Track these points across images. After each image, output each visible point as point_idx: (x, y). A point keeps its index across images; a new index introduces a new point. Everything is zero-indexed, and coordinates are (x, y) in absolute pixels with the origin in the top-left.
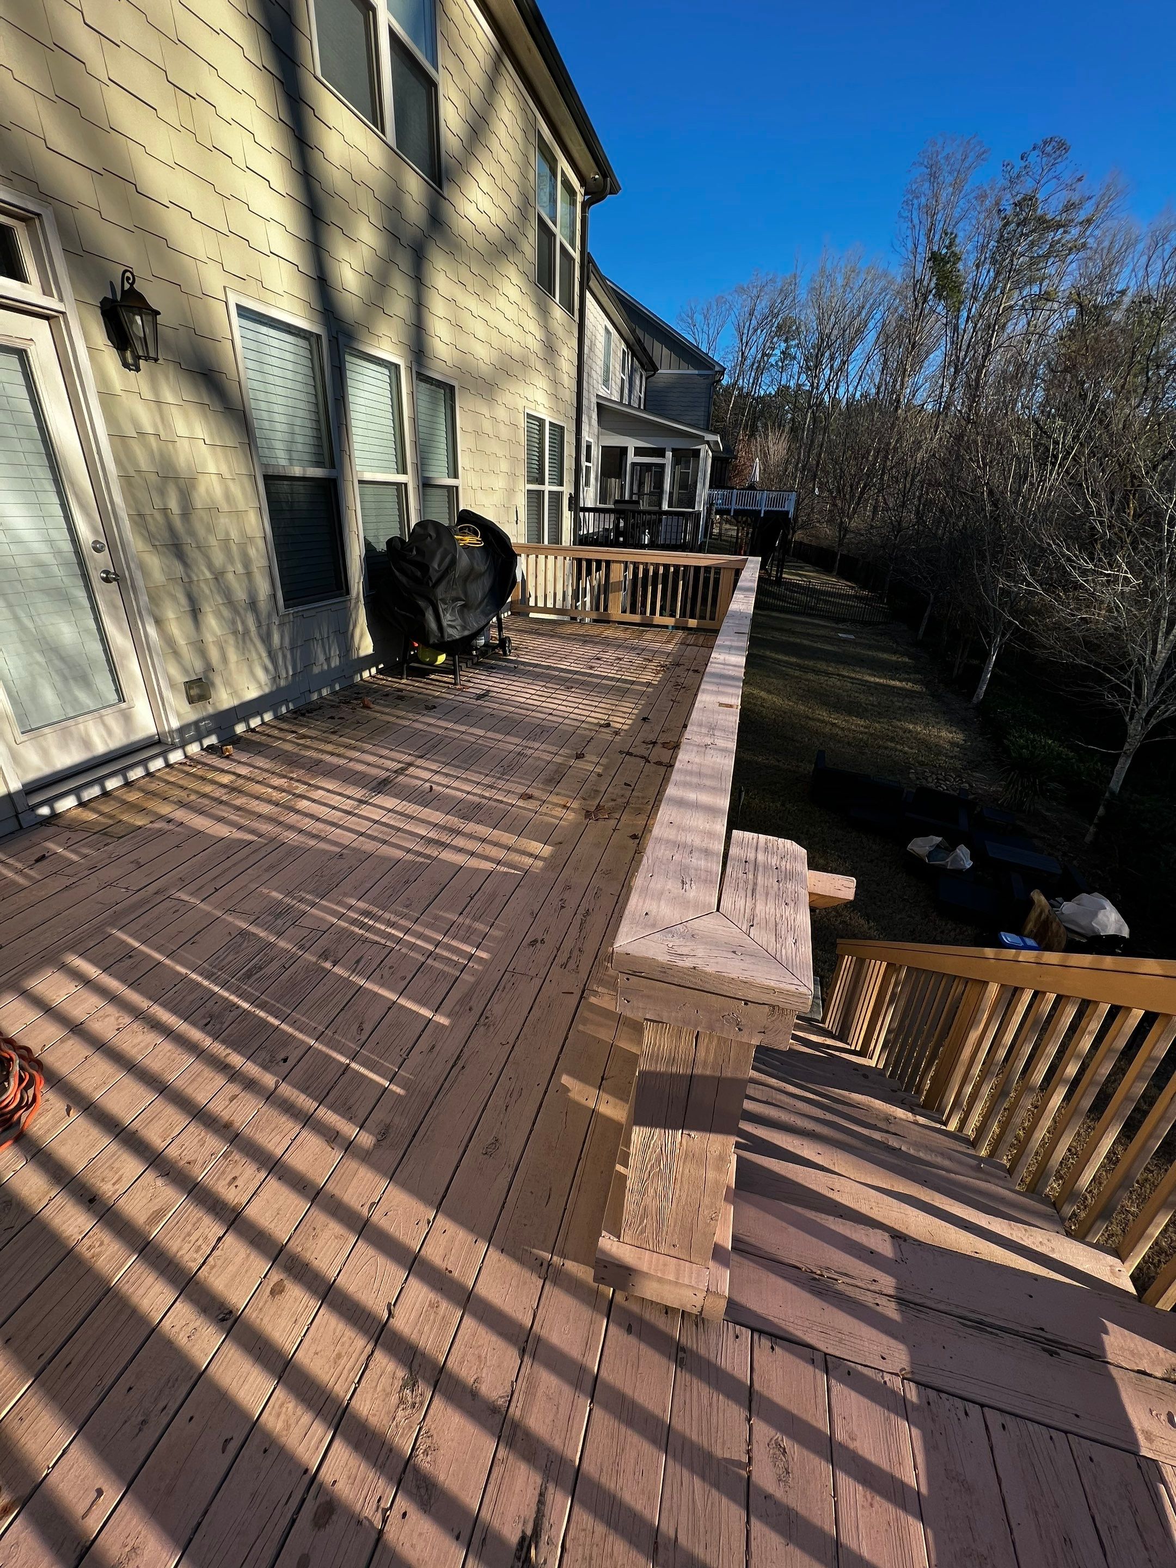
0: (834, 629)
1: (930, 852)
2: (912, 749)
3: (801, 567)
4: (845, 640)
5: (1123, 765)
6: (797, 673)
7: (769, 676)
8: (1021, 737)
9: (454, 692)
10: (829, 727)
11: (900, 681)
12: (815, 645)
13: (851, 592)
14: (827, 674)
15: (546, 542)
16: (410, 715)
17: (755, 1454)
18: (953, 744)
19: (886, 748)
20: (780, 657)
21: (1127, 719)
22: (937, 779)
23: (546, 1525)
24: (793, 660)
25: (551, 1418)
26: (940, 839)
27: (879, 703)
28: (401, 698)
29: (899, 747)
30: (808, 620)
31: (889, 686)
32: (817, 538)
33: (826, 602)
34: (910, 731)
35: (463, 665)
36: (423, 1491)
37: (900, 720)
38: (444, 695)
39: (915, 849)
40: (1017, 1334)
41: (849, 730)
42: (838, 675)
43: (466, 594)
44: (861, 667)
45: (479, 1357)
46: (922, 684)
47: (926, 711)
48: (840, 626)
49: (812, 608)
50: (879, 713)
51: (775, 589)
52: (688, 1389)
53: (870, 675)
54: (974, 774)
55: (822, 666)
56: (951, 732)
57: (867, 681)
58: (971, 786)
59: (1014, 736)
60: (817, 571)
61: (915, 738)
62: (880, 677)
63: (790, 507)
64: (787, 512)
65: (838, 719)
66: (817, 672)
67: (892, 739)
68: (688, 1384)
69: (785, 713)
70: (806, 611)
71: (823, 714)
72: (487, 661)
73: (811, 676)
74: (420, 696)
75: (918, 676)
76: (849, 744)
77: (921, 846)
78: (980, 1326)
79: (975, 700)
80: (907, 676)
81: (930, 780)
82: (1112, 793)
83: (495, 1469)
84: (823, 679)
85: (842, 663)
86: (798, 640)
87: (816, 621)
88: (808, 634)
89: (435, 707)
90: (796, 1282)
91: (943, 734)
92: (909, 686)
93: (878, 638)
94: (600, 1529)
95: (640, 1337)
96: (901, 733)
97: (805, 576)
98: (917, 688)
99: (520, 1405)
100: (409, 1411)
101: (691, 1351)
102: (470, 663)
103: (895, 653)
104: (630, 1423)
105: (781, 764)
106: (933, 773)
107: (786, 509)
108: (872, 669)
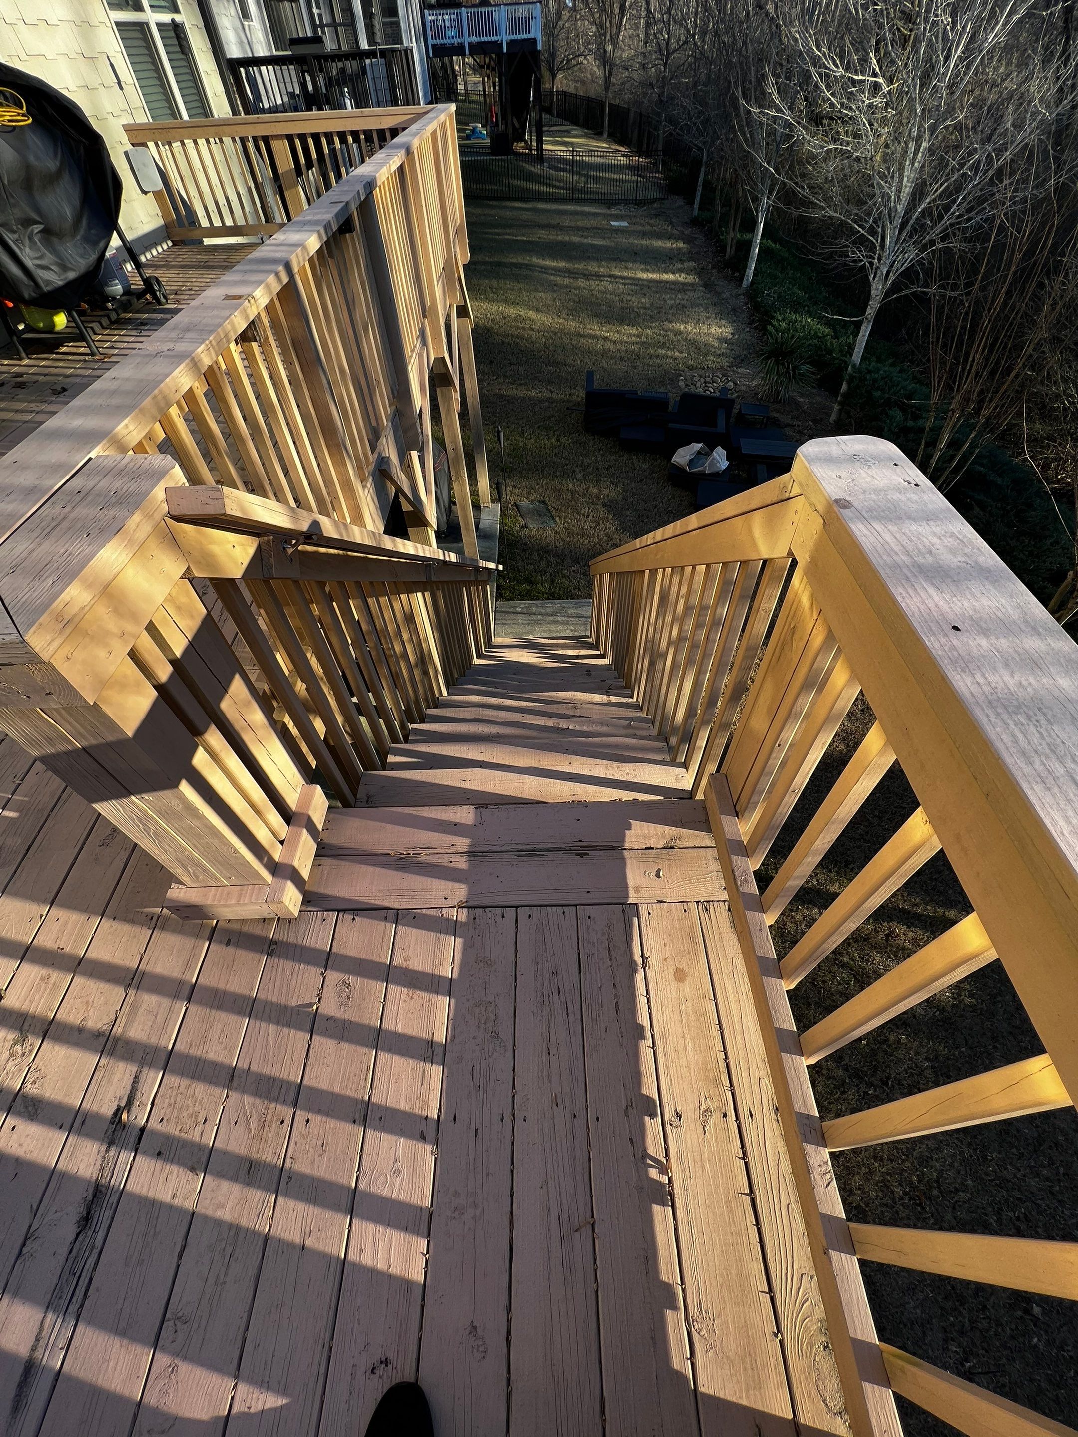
0: (605, 216)
1: (691, 460)
2: (682, 353)
3: (568, 132)
4: (617, 230)
5: (865, 331)
6: (567, 281)
7: (536, 290)
8: (783, 320)
9: (92, 365)
10: (601, 342)
11: (673, 273)
12: (586, 241)
13: (623, 160)
14: (598, 276)
15: (185, 117)
16: (33, 406)
17: (325, 995)
18: (722, 340)
19: (657, 357)
20: (549, 263)
21: (871, 279)
22: (705, 382)
23: (139, 1094)
24: (562, 264)
25: (150, 1023)
26: (700, 445)
27: (652, 305)
28: (21, 386)
29: (670, 353)
30: (579, 208)
31: (661, 282)
32: (583, 82)
33: (597, 179)
34: (681, 333)
35: (96, 326)
36: (30, 1109)
37: (671, 322)
38: (79, 372)
39: (677, 460)
40: (560, 849)
41: (621, 342)
42: (610, 276)
43: (38, 210)
44: (634, 262)
45: (87, 1003)
46: (695, 274)
47: (698, 306)
48: (613, 211)
49: (581, 191)
50: (651, 317)
51: (536, 169)
52: (275, 969)
53: (643, 271)
54: (740, 370)
55: (593, 267)
56: (720, 327)
57: (640, 279)
58: (735, 384)
59: (778, 321)
60: (586, 136)
61: (685, 340)
62: (653, 272)
63: (537, 33)
64: (534, 41)
65: (610, 332)
66: (587, 276)
67: (663, 346)
68: (275, 965)
69: (556, 334)
70: (576, 195)
71: (595, 329)
72: (137, 316)
73: (582, 283)
74: (47, 378)
75: (692, 264)
76: (622, 359)
77: (682, 456)
78: (532, 852)
79: (745, 284)
80: (680, 266)
81: (698, 384)
82: (854, 366)
83: (97, 1073)
84: (594, 284)
85: (615, 260)
86: (567, 238)
87: (587, 209)
88: (578, 228)
89: (64, 390)
90: (384, 866)
91: (712, 330)
92: (681, 278)
93: (652, 221)
94: (185, 1082)
95: (237, 945)
96: (672, 336)
97: (572, 144)
98: (690, 279)
99: (122, 1025)
100: (19, 1060)
101: (282, 942)
102: (105, 322)
103: (669, 238)
104: (220, 1007)
105: (555, 396)
106: (701, 377)
107: (531, 36)
108: (645, 263)
